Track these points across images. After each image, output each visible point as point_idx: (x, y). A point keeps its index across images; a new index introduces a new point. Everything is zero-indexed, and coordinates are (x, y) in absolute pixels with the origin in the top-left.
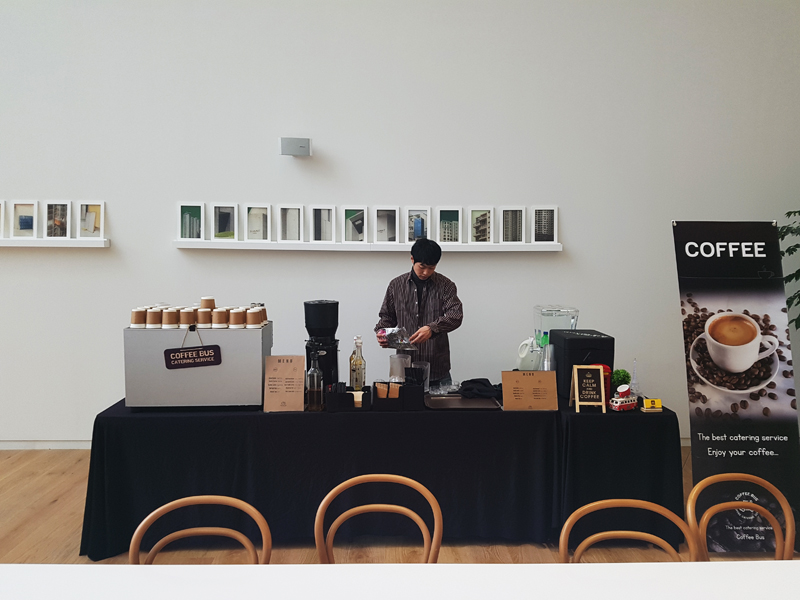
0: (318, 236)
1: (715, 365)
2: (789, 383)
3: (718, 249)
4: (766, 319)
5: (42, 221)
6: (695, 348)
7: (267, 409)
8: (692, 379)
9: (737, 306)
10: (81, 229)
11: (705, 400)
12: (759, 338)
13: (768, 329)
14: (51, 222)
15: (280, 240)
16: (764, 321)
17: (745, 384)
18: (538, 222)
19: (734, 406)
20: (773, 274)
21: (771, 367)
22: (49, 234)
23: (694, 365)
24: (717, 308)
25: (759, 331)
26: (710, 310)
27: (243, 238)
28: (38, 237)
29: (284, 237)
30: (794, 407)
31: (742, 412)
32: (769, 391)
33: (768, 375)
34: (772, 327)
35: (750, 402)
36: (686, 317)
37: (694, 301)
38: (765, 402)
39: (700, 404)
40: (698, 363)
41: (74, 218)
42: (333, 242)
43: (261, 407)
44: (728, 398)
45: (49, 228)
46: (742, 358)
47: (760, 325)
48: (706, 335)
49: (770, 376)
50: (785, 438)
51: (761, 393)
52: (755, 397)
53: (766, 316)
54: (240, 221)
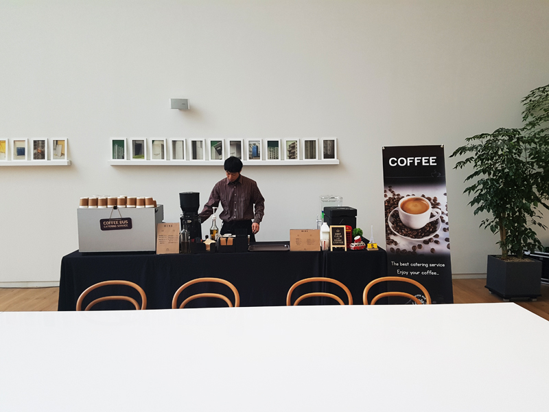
0: (195, 157)
1: (403, 225)
2: (447, 235)
3: (408, 161)
4: (435, 199)
5: (30, 150)
6: (392, 216)
7: (158, 253)
8: (388, 232)
9: (418, 192)
10: (54, 154)
11: (396, 243)
12: (430, 210)
13: (435, 204)
14: (36, 151)
15: (172, 160)
16: (434, 201)
17: (421, 235)
18: (325, 147)
19: (414, 248)
20: (440, 174)
21: (437, 226)
22: (35, 158)
23: (390, 225)
24: (406, 193)
25: (431, 206)
26: (402, 195)
27: (150, 159)
28: (29, 160)
29: (174, 158)
30: (449, 248)
31: (418, 251)
32: (435, 239)
33: (435, 230)
34: (438, 204)
35: (423, 245)
36: (387, 198)
37: (393, 190)
38: (432, 245)
39: (393, 246)
40: (393, 224)
41: (49, 149)
42: (204, 160)
43: (155, 252)
44: (411, 243)
45: (35, 154)
46: (420, 221)
47: (431, 203)
48: (399, 208)
49: (436, 231)
50: (444, 265)
51: (430, 240)
52: (426, 242)
53: (435, 198)
54: (148, 148)
